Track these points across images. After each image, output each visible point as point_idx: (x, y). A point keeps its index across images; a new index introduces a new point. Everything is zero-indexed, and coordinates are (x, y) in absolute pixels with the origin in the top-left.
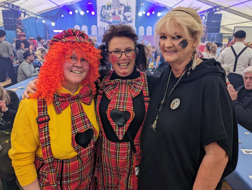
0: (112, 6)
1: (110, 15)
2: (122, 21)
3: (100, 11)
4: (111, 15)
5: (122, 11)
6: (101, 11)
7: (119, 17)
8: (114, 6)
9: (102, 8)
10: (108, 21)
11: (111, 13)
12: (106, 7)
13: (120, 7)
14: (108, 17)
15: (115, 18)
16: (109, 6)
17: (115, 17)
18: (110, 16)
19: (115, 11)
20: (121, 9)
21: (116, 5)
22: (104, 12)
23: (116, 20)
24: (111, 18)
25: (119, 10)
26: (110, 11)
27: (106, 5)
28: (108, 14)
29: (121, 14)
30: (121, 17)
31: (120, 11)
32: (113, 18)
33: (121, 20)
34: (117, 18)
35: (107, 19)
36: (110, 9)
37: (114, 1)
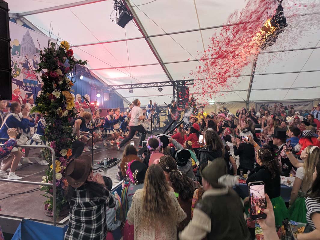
4: (21, 68)
8: (25, 50)
10: (16, 78)
11: (21, 63)
14: (16, 71)
15: (29, 75)
18: (20, 70)
19: (27, 60)
21: (28, 50)
23: (29, 78)
24: (21, 74)
25: (33, 60)
26: (18, 57)
31: (35, 61)
32: (25, 73)
34: (31, 74)
35: (14, 75)
36: (18, 55)
37: (25, 41)
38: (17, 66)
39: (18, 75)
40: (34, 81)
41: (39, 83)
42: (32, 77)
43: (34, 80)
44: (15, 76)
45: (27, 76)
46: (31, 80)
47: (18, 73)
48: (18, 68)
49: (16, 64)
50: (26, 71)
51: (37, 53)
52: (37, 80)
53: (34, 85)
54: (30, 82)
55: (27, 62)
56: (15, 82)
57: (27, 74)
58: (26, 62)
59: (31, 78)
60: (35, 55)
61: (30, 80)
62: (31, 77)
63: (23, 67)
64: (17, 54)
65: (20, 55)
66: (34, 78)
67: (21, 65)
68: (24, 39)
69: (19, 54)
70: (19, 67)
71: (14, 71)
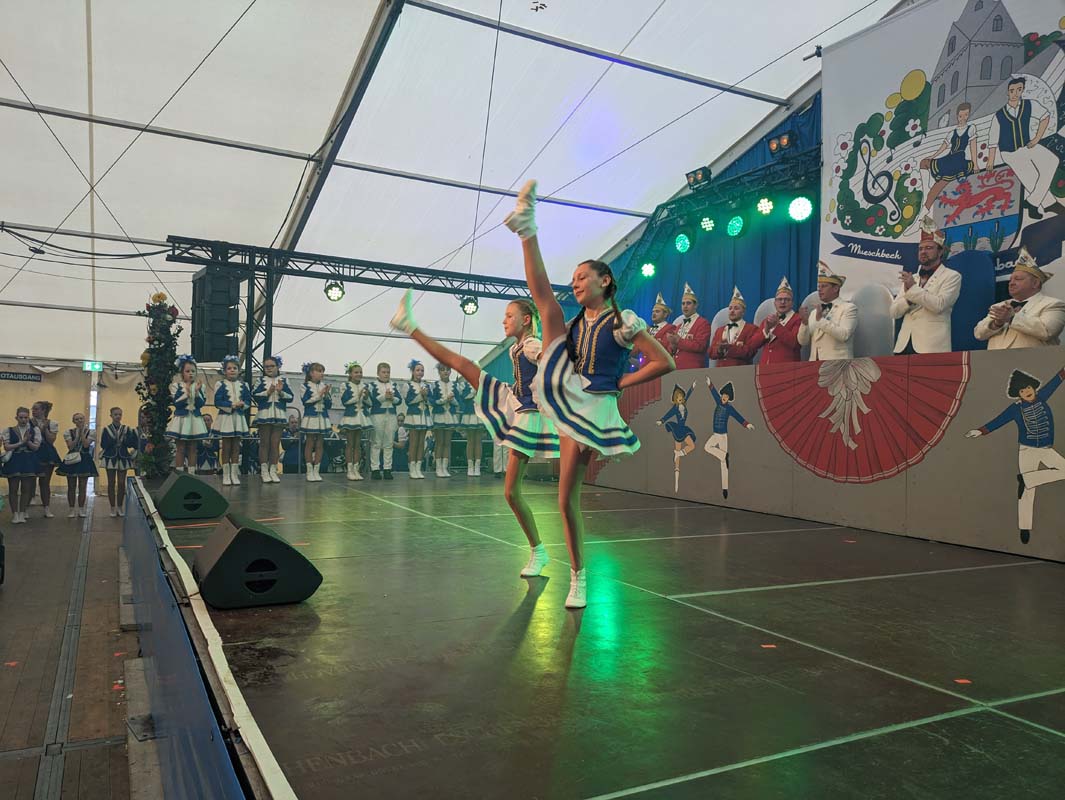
0: (941, 101)
1: (914, 182)
2: (1034, 213)
3: (841, 173)
4: (926, 182)
5: (1037, 111)
6: (849, 173)
7: (1011, 172)
8: (954, 89)
9: (857, 147)
10: (901, 240)
11: (927, 164)
12: (886, 127)
13: (1016, 76)
14: (901, 207)
15: (966, 200)
16: (912, 111)
17: (965, 187)
18: (920, 194)
19: (960, 133)
20: (1026, 96)
21: (975, 78)
22: (868, 170)
23: (968, 217)
25: (1001, 115)
26: (917, 144)
27: (884, 111)
28: (895, 183)
29: (1027, 141)
30: (1025, 175)
31: (1014, 112)
32: (945, 201)
33: (1024, 204)
34: (979, 191)
35: (894, 226)
36: (917, 134)
37: (960, 44)
38: (907, 183)
39: (910, 222)
40: (997, 220)
42: (982, 203)
43: (996, 213)
44: (898, 229)
45: (950, 210)
46: (978, 218)
47: (908, 211)
48: (911, 189)
49: (904, 177)
50: (954, 185)
51: (1027, 59)
52: (1014, 210)
53: (992, 243)
54: (970, 233)
55: (959, 144)
56: (897, 256)
57: (952, 203)
58: (952, 148)
59: (976, 213)
60: (1015, 81)
61: (971, 225)
62: (975, 209)
63: (934, 176)
64: (912, 133)
65: (924, 132)
66: (997, 203)
67: (926, 173)
68: (951, 44)
69: (919, 129)
70: (919, 182)
71: (893, 213)
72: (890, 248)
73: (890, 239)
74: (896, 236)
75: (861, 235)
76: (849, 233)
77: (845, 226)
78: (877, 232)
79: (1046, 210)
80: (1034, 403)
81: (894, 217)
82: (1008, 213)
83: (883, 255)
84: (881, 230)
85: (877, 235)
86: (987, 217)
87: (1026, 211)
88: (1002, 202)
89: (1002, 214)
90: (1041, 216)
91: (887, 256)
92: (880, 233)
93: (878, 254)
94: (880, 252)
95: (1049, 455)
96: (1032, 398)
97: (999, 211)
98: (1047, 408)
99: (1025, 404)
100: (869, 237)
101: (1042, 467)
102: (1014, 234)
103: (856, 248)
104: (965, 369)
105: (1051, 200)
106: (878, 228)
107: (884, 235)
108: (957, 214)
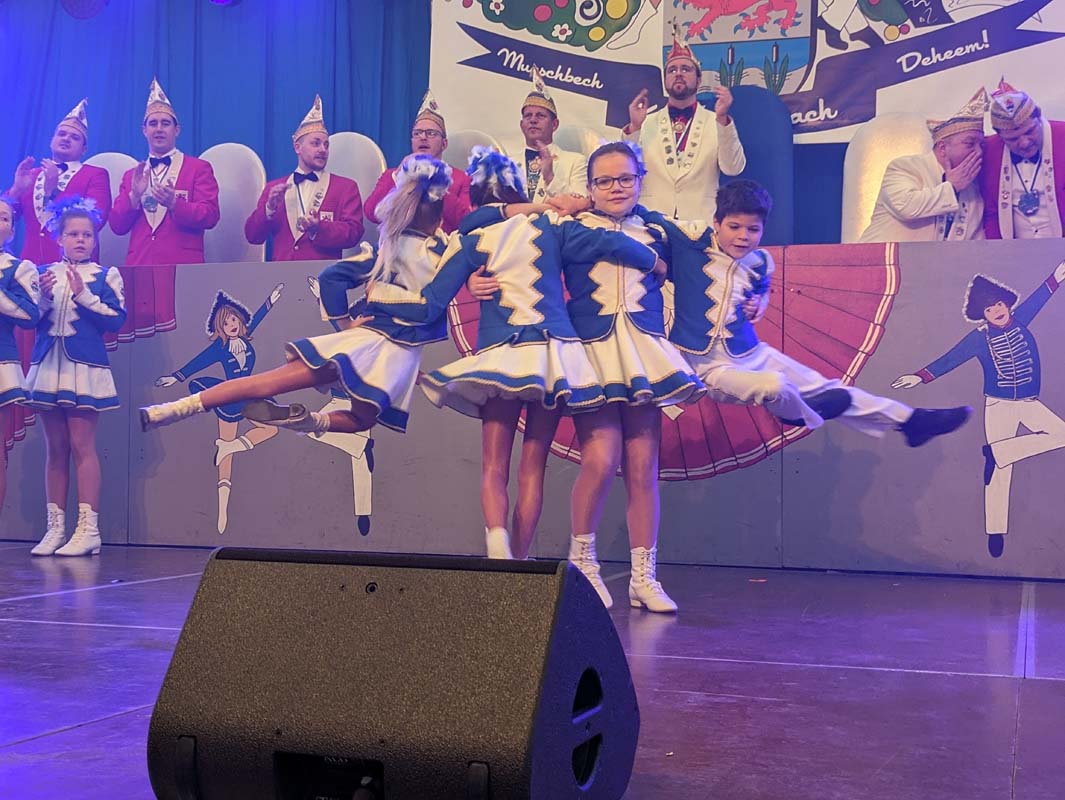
2: (834, 38)
10: (602, 54)
23: (725, 31)
24: (646, 8)
33: (818, 22)
35: (589, 28)
39: (622, 25)
40: (776, 43)
41: (824, 51)
42: (750, 11)
43: (773, 32)
44: (597, 34)
45: (694, 14)
46: (743, 35)
47: (617, 5)
52: (803, 30)
53: (767, 78)
54: (729, 59)
56: (595, 83)
59: (740, 26)
61: (731, 45)
62: (737, 19)
66: (774, 15)
71: (587, 5)
72: (583, 67)
73: (581, 51)
74: (593, 46)
75: (523, 35)
76: (500, 29)
77: (489, 15)
78: (554, 34)
79: (853, 37)
80: (1007, 329)
81: (587, 12)
82: (792, 32)
83: (569, 78)
84: (563, 32)
85: (556, 40)
86: (758, 35)
87: (821, 34)
88: (783, 14)
89: (783, 32)
90: (845, 46)
91: (577, 80)
92: (563, 38)
93: (558, 75)
94: (564, 71)
95: (1032, 411)
96: (1006, 319)
97: (778, 28)
98: (1029, 337)
99: (995, 330)
100: (539, 40)
101: (1022, 430)
102: (805, 68)
103: (514, 58)
104: (891, 272)
105: (860, 22)
106: (558, 28)
107: (569, 41)
108: (707, 22)
